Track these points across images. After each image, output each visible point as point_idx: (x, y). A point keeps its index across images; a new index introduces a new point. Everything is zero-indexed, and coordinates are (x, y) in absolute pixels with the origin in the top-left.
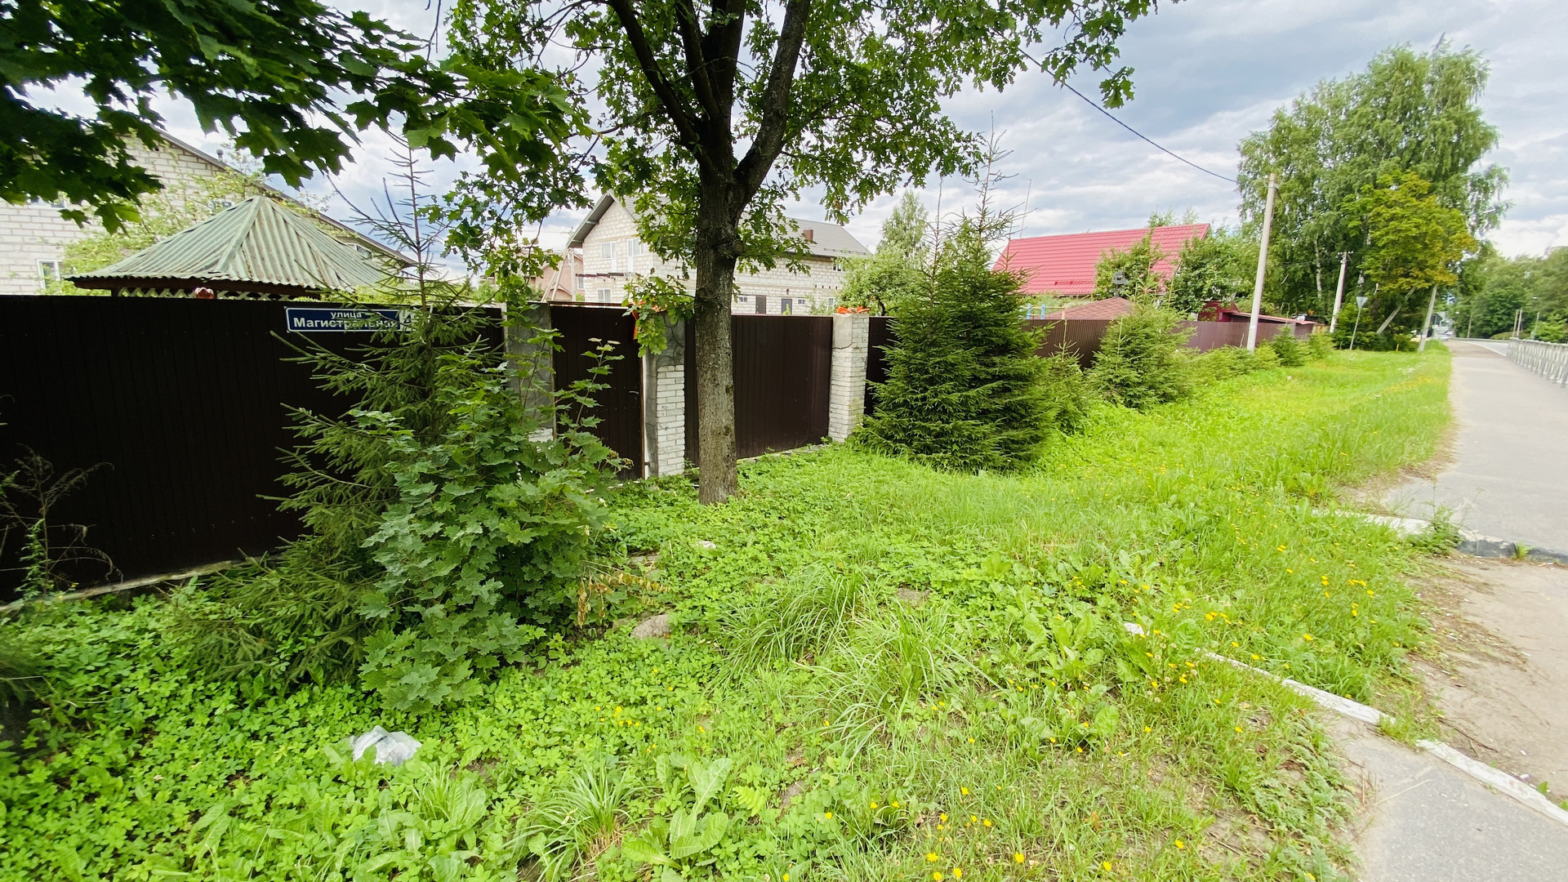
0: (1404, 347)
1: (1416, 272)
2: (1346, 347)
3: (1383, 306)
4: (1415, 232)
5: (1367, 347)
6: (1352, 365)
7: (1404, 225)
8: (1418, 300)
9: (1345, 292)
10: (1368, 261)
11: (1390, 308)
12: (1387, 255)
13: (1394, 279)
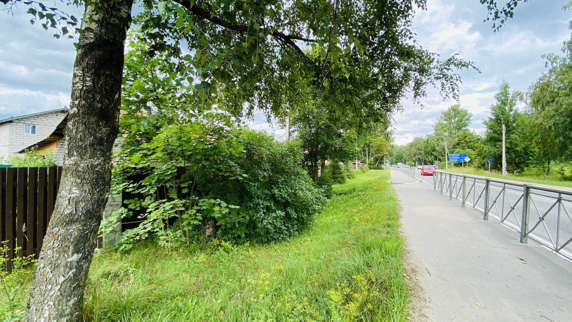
0: (381, 169)
1: (381, 152)
2: (371, 169)
3: (376, 160)
4: (379, 144)
5: (375, 169)
6: (373, 173)
7: (377, 143)
8: (382, 158)
9: (368, 156)
10: (371, 150)
11: (377, 160)
12: (375, 149)
13: (377, 154)
